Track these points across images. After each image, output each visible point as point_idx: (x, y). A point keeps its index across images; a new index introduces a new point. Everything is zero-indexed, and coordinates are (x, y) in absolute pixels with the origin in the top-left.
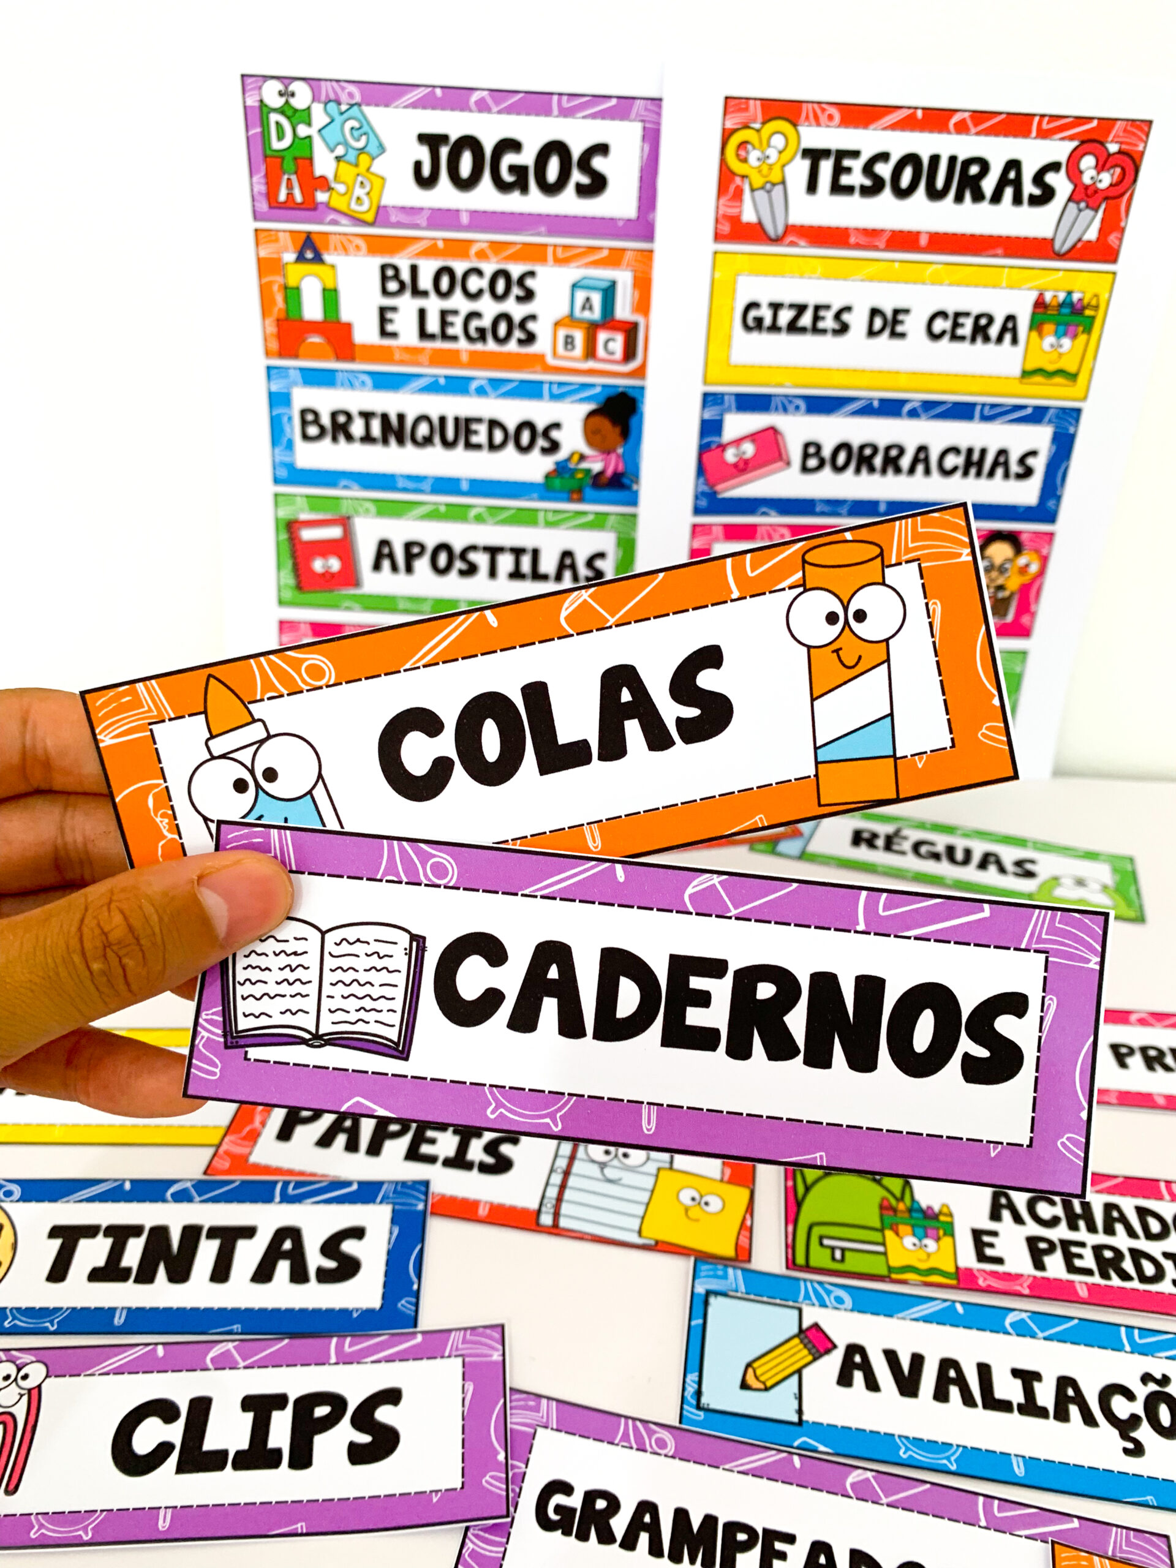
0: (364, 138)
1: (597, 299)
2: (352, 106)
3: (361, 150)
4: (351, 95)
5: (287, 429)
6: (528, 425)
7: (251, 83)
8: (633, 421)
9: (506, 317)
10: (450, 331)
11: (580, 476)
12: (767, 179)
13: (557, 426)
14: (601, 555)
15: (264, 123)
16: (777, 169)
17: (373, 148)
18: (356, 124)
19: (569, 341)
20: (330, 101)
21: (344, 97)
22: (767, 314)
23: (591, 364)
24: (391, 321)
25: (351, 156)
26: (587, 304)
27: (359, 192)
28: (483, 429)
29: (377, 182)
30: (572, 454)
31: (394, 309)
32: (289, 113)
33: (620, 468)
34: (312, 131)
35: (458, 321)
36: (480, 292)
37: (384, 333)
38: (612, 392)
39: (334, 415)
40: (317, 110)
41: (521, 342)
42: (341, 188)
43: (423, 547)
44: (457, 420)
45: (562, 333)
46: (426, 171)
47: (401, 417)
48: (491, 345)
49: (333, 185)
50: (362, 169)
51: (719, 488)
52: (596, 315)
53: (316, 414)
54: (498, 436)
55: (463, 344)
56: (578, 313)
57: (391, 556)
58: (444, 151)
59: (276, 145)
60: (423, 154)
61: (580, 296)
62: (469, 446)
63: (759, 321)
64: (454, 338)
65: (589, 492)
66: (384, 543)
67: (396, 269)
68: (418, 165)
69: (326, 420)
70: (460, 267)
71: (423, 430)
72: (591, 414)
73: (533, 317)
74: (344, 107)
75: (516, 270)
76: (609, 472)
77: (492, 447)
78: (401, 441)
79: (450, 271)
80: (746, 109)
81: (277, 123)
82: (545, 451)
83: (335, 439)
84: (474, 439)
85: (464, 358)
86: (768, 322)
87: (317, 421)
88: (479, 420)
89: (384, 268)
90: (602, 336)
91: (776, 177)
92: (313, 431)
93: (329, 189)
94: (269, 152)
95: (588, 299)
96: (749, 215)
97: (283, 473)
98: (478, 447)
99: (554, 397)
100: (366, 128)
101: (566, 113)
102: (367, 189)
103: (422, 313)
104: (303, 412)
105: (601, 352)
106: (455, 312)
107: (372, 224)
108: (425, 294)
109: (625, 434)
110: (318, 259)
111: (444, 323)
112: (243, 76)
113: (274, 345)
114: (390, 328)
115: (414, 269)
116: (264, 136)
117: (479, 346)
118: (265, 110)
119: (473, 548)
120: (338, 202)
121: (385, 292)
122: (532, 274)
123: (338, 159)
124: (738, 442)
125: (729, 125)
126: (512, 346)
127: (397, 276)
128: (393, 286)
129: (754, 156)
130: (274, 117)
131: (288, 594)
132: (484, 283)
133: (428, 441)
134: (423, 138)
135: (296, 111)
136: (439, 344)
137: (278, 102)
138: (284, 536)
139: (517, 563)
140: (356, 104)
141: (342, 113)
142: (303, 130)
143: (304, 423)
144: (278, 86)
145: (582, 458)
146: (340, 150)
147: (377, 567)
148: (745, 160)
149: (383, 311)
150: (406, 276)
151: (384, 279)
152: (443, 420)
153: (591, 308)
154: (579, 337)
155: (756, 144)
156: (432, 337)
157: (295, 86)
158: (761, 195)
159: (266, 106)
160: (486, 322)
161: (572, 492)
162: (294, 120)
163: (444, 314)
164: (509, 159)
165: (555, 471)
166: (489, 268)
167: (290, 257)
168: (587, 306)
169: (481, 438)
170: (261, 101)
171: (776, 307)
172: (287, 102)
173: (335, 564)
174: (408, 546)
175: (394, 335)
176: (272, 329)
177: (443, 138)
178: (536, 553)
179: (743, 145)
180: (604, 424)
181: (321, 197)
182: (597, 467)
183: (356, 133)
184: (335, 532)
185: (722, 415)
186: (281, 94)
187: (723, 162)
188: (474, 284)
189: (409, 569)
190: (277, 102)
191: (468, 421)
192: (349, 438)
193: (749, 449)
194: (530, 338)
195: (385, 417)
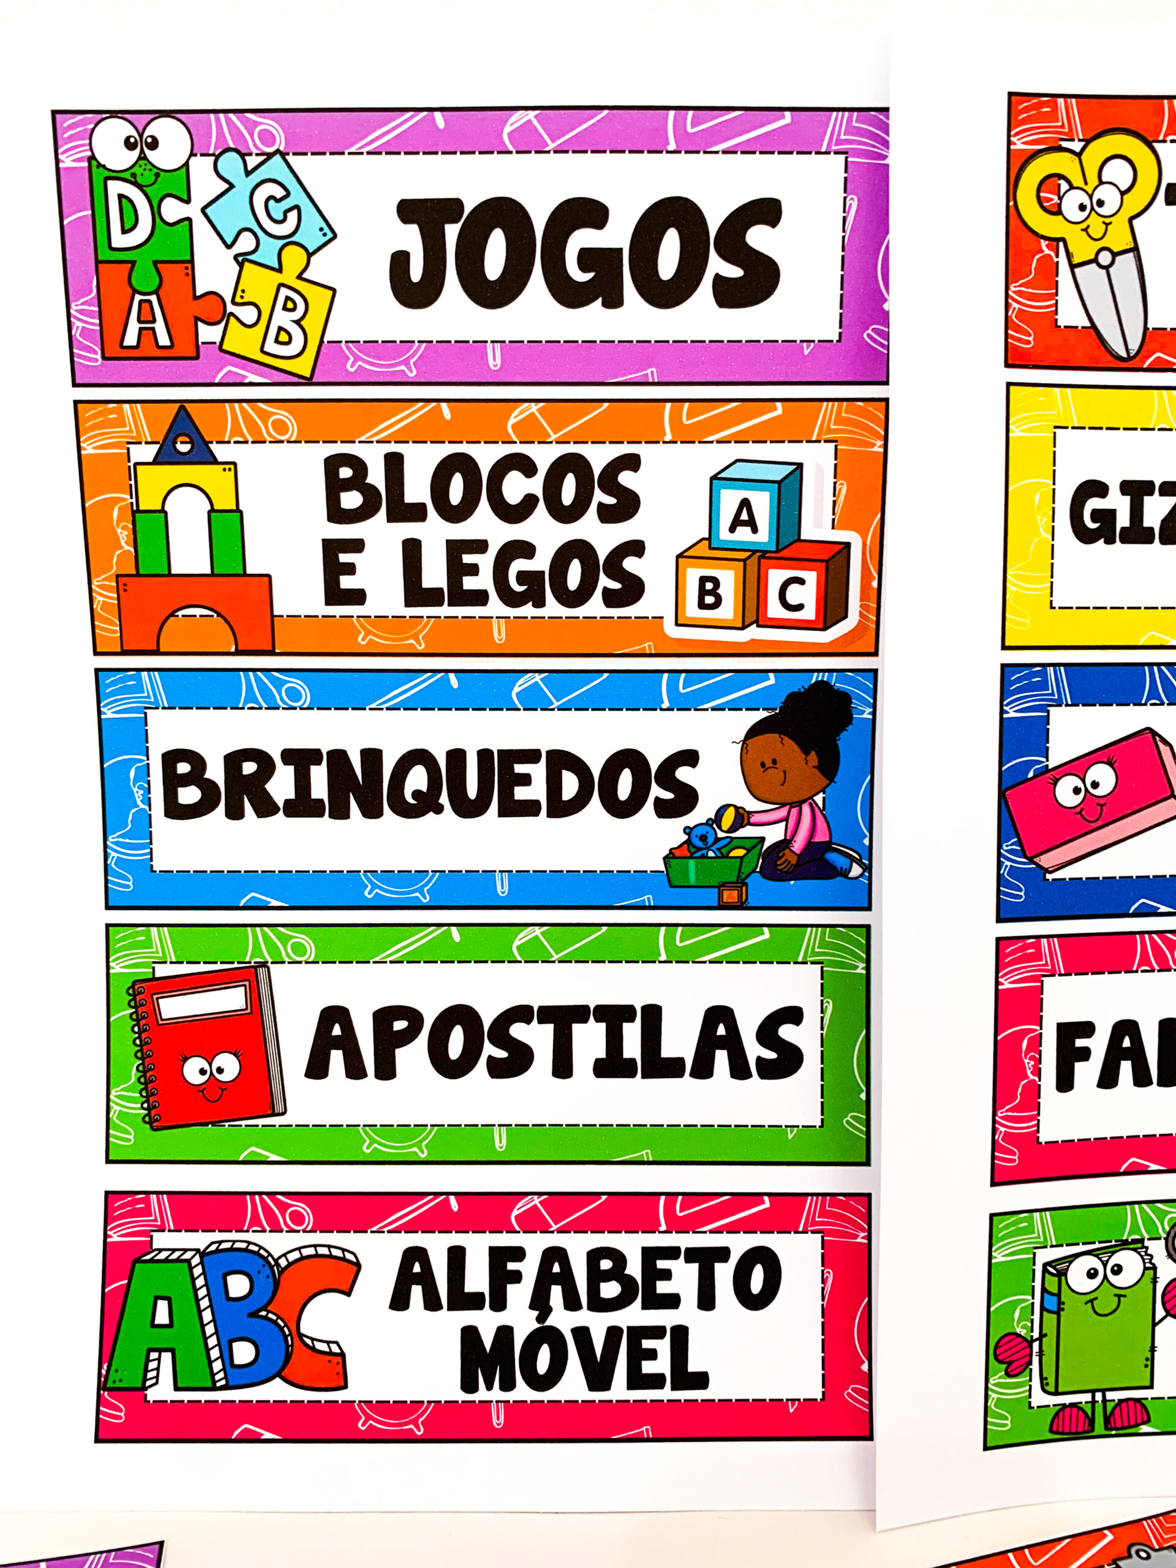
0: (293, 216)
1: (762, 503)
2: (270, 156)
3: (288, 240)
4: (267, 137)
5: (138, 794)
6: (630, 759)
7: (71, 127)
8: (846, 741)
9: (580, 549)
10: (469, 583)
11: (740, 852)
12: (1101, 244)
13: (690, 758)
14: (793, 1015)
15: (96, 199)
16: (1120, 224)
17: (310, 236)
18: (279, 192)
19: (709, 591)
20: (228, 150)
21: (254, 143)
22: (1119, 504)
23: (754, 633)
24: (350, 569)
25: (268, 252)
26: (744, 517)
27: (282, 318)
28: (538, 771)
29: (318, 299)
30: (721, 812)
31: (357, 545)
32: (146, 178)
33: (821, 837)
34: (193, 210)
35: (486, 562)
36: (529, 503)
37: (335, 595)
38: (798, 684)
39: (233, 760)
40: (201, 167)
41: (611, 599)
42: (248, 314)
43: (414, 1017)
44: (484, 755)
45: (693, 575)
46: (416, 272)
47: (372, 757)
48: (553, 607)
49: (230, 308)
50: (289, 276)
51: (1046, 860)
52: (764, 536)
53: (197, 761)
54: (570, 785)
55: (495, 606)
56: (724, 534)
57: (349, 1044)
58: (452, 232)
59: (119, 240)
60: (411, 239)
61: (730, 500)
62: (512, 808)
63: (1106, 517)
64: (479, 598)
65: (758, 886)
66: (335, 1015)
67: (359, 466)
68: (400, 261)
69: (216, 772)
70: (486, 457)
71: (417, 779)
72: (755, 731)
73: (636, 548)
74: (252, 161)
75: (599, 457)
76: (798, 845)
77: (560, 808)
78: (372, 811)
79: (463, 464)
80: (1053, 115)
81: (121, 197)
82: (664, 810)
83: (234, 813)
84: (521, 793)
85: (499, 635)
86: (1123, 520)
87: (197, 776)
88: (531, 756)
89: (332, 464)
90: (776, 577)
91: (1119, 239)
92: (189, 795)
93: (225, 317)
94: (104, 254)
95: (745, 503)
96: (1070, 314)
97: (126, 884)
98: (530, 809)
99: (682, 705)
100: (297, 197)
101: (691, 147)
102: (297, 315)
103: (412, 550)
104: (171, 758)
105: (775, 610)
106: (480, 546)
107: (309, 382)
108: (417, 513)
109: (829, 767)
110: (203, 456)
111: (457, 569)
112: (54, 113)
113: (111, 630)
114: (346, 582)
115: (394, 464)
116: (97, 226)
117: (528, 610)
118: (98, 175)
119: (522, 1013)
120: (243, 341)
121: (337, 514)
122: (632, 462)
123: (241, 260)
124: (1079, 766)
125: (1019, 145)
126: (595, 606)
127: (359, 482)
128: (351, 500)
129: (1071, 202)
130: (116, 188)
131: (127, 1138)
132: (536, 485)
133: (426, 804)
134: (408, 210)
135: (159, 172)
136: (445, 610)
137: (124, 159)
138: (123, 1013)
139: (614, 1040)
140: (278, 151)
141: (248, 173)
142: (172, 210)
143: (172, 782)
144: (121, 129)
145: (743, 818)
146: (246, 243)
147: (317, 1069)
148: (1057, 211)
149: (331, 548)
150: (377, 477)
151: (334, 487)
152: (457, 757)
153: (752, 524)
154: (728, 579)
155: (1078, 181)
156: (433, 597)
157: (159, 128)
158: (1090, 276)
159: (99, 165)
160: (541, 563)
161: (722, 886)
162: (155, 192)
163: (455, 549)
164: (582, 239)
165: (688, 842)
166: (544, 456)
167: (145, 453)
168: (744, 516)
169: (537, 791)
170: (92, 158)
171: (1136, 490)
172: (142, 157)
173: (229, 1066)
174: (383, 1017)
175: (358, 597)
176: (107, 597)
177: (450, 208)
178: (652, 1016)
179: (1051, 181)
180: (786, 749)
181: (208, 333)
182: (774, 834)
183: (277, 210)
184: (232, 999)
185: (1044, 708)
186: (129, 145)
187: (1013, 213)
188: (515, 487)
189: (386, 1070)
190: (120, 159)
191: (511, 757)
192: (266, 808)
193: (1104, 777)
194: (633, 588)
195: (338, 758)
